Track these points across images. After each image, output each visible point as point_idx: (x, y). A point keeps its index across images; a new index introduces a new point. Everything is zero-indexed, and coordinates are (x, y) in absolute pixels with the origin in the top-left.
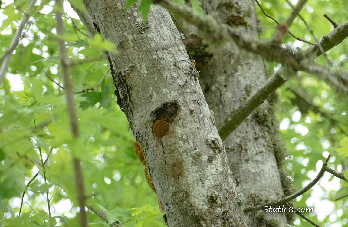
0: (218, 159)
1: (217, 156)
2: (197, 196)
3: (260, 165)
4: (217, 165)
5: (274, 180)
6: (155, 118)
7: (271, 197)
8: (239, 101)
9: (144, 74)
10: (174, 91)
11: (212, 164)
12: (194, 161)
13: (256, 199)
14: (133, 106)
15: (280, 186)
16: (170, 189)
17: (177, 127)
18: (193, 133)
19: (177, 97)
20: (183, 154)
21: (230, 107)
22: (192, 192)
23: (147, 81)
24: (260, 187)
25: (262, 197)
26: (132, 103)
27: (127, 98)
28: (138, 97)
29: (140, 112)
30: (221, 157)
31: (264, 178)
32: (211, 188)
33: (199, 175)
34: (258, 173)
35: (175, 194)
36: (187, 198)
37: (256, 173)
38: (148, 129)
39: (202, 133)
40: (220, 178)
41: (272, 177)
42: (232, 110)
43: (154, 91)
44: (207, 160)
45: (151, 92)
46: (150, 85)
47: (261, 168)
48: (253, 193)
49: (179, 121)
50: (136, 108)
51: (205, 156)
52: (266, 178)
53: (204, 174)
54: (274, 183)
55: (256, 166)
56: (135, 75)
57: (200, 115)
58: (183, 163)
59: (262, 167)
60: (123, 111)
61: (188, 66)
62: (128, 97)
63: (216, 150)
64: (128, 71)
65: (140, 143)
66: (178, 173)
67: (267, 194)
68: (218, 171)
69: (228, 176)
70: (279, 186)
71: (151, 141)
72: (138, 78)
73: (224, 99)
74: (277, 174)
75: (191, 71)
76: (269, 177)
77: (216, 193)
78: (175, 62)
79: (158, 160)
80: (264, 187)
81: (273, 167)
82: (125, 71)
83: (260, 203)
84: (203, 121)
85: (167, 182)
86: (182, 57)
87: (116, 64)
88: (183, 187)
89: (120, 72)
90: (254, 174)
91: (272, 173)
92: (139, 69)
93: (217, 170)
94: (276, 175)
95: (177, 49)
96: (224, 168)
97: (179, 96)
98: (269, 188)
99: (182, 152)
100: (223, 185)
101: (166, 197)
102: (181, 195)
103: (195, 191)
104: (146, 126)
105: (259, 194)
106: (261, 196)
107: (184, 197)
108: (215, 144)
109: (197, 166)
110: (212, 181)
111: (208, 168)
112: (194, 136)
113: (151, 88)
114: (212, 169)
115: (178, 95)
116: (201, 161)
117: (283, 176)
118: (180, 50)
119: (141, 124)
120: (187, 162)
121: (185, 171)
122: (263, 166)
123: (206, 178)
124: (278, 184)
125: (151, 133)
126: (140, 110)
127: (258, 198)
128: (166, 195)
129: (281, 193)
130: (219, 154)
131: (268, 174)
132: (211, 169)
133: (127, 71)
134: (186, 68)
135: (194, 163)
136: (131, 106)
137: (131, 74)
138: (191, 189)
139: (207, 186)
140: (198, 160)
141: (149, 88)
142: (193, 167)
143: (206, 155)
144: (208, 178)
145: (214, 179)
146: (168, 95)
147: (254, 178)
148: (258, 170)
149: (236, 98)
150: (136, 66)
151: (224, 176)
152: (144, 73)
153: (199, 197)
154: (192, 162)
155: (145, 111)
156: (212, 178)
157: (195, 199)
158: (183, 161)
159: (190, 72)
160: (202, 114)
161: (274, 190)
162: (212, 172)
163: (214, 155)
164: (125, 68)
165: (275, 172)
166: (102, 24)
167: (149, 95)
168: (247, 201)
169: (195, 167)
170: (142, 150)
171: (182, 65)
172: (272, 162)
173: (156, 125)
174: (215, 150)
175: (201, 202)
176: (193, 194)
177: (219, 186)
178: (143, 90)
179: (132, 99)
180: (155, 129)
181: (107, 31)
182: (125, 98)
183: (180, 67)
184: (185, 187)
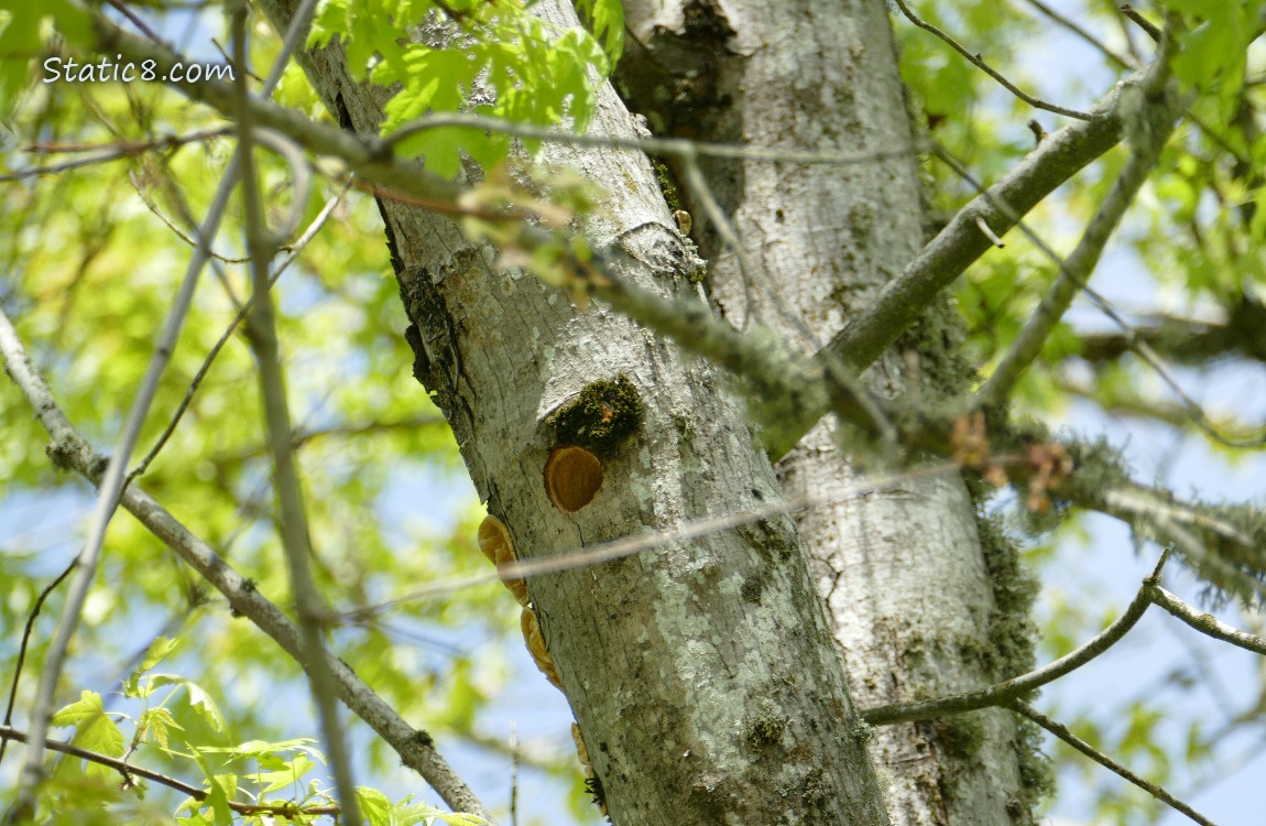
0: (780, 585)
1: (775, 573)
2: (710, 724)
3: (910, 507)
4: (778, 605)
5: (962, 559)
6: (553, 442)
7: (951, 625)
8: (829, 267)
9: (511, 283)
10: (618, 343)
11: (760, 605)
12: (696, 598)
13: (900, 634)
14: (474, 392)
15: (981, 575)
16: (615, 695)
17: (631, 476)
18: (690, 494)
19: (627, 364)
20: (656, 571)
21: (800, 291)
22: (692, 709)
23: (522, 307)
24: (915, 590)
25: (920, 625)
26: (468, 380)
27: (451, 363)
28: (492, 362)
29: (498, 415)
30: (788, 575)
31: (926, 555)
32: (759, 694)
33: (714, 646)
34: (905, 537)
35: (631, 713)
36: (677, 730)
37: (895, 538)
38: (531, 479)
39: (722, 492)
40: (787, 655)
41: (952, 547)
42: (805, 303)
43: (547, 343)
44: (742, 589)
45: (535, 347)
46: (533, 324)
47: (914, 519)
48: (889, 614)
49: (638, 452)
50: (484, 401)
51: (734, 578)
52: (933, 553)
53: (733, 643)
54: (962, 571)
55: (895, 513)
56: (477, 285)
57: (711, 425)
58: (656, 605)
59: (919, 513)
60: (438, 404)
61: (664, 243)
62: (455, 360)
63: (770, 550)
64: (451, 267)
65: (503, 522)
66: (640, 640)
67: (937, 613)
68: (782, 630)
69: (815, 641)
70: (978, 578)
71: (542, 522)
72: (488, 293)
73: (775, 261)
74: (967, 532)
75: (676, 262)
76: (941, 549)
77: (778, 710)
78: (618, 234)
79: (567, 591)
80: (929, 588)
81: (953, 508)
82: (443, 268)
83: (914, 650)
84: (724, 448)
85: (602, 671)
86: (644, 212)
87: (407, 239)
88: (661, 689)
89: (425, 271)
90: (888, 540)
91: (951, 532)
92: (489, 263)
93: (778, 627)
94: (964, 536)
95: (621, 184)
96: (801, 615)
97: (638, 363)
98: (944, 589)
99: (652, 565)
100: (800, 678)
101: (600, 722)
102: (654, 719)
103: (701, 704)
104: (524, 466)
105: (912, 615)
106: (919, 622)
107: (665, 725)
108: (768, 532)
109: (708, 616)
110: (762, 668)
111: (745, 618)
112: (694, 505)
113: (537, 334)
114: (761, 623)
115: (632, 356)
116: (721, 597)
117: (990, 537)
118: (632, 186)
119: (506, 459)
120: (672, 601)
121: (665, 634)
122: (919, 508)
123: (739, 658)
124: (974, 570)
125: (540, 493)
126: (499, 409)
127: (908, 632)
128: (601, 715)
129: (986, 604)
130: (781, 567)
131: (937, 536)
132: (755, 623)
133: (447, 269)
134: (658, 252)
135: (696, 602)
136: (465, 391)
137: (463, 281)
138: (689, 696)
139: (746, 686)
140: (711, 592)
141: (530, 333)
142: (692, 617)
143: (737, 574)
144: (748, 657)
145: (769, 661)
146: (596, 357)
147: (890, 557)
148: (904, 528)
149: (818, 260)
150: (478, 250)
151: (804, 644)
152: (508, 276)
153: (716, 727)
154: (689, 600)
155: (517, 415)
156: (761, 655)
157: (705, 737)
158: (658, 596)
159: (672, 264)
160: (717, 421)
161: (962, 596)
162: (760, 632)
163: (764, 569)
164: (441, 258)
165: (964, 524)
166: (355, 92)
167: (530, 356)
168: (871, 644)
169: (700, 618)
170: (510, 545)
171: (642, 242)
172: (948, 490)
173: (559, 463)
174: (768, 554)
175: (724, 744)
176: (695, 715)
177: (787, 684)
178: (508, 339)
179: (468, 368)
180: (553, 478)
181: (372, 121)
182: (442, 363)
183: (636, 250)
184: (668, 689)
